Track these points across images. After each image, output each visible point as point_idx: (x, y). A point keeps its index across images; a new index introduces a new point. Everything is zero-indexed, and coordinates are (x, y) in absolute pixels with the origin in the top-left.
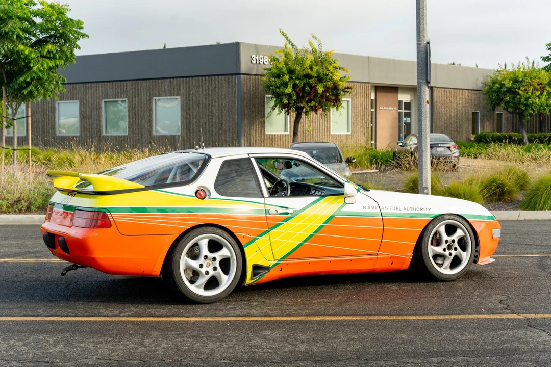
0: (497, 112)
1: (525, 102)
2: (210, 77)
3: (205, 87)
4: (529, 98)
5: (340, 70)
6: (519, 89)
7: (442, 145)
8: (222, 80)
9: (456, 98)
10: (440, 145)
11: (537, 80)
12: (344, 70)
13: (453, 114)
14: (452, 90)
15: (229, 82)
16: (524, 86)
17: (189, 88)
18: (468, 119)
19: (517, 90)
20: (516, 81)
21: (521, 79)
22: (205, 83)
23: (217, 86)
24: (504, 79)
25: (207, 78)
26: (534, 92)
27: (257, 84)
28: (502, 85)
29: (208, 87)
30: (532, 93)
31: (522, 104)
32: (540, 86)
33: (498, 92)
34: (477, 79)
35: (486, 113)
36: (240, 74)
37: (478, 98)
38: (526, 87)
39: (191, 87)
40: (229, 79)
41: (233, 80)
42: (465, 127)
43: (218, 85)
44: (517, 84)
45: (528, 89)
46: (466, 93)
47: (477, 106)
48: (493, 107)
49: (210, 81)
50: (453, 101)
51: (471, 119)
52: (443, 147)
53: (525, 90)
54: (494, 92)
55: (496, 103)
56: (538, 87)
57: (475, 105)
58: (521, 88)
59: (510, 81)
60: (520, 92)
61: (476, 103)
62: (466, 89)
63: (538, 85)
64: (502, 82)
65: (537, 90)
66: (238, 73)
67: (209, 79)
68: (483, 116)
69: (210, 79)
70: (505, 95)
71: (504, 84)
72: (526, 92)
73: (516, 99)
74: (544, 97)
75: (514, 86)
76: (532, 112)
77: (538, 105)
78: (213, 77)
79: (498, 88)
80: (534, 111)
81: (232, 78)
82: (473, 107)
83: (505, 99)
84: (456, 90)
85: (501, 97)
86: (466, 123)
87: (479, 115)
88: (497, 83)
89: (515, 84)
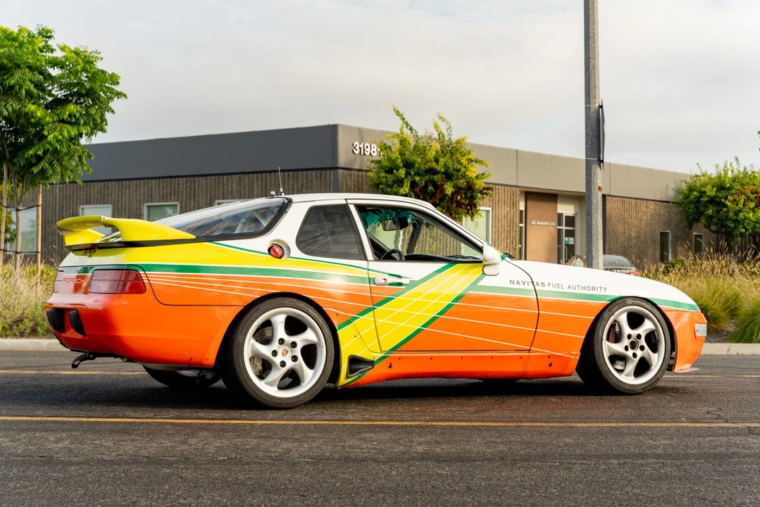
0: (695, 233)
1: (735, 218)
2: (296, 172)
3: (288, 186)
4: (740, 211)
5: (478, 164)
6: (726, 198)
8: (312, 176)
9: (637, 212)
11: (751, 187)
12: (483, 164)
13: (634, 234)
14: (633, 200)
15: (321, 179)
16: (732, 195)
17: (266, 187)
18: (654, 242)
19: (723, 200)
20: (721, 187)
21: (728, 185)
22: (288, 181)
23: (305, 185)
24: (705, 185)
25: (291, 173)
26: (747, 203)
27: (360, 183)
28: (702, 193)
29: (293, 185)
30: (744, 205)
31: (730, 219)
32: (755, 195)
33: (696, 202)
34: (667, 186)
35: (679, 234)
36: (337, 168)
37: (669, 212)
38: (735, 196)
39: (268, 185)
40: (321, 175)
41: (328, 177)
42: (651, 252)
43: (307, 183)
44: (723, 192)
45: (738, 199)
46: (652, 205)
47: (668, 223)
48: (689, 224)
49: (296, 178)
50: (634, 215)
51: (659, 241)
53: (735, 200)
54: (691, 202)
55: (694, 218)
56: (752, 196)
57: (664, 223)
58: (729, 197)
59: (713, 188)
60: (727, 203)
61: (666, 220)
62: (652, 200)
63: (752, 193)
64: (703, 189)
65: (751, 201)
66: (335, 166)
67: (293, 174)
68: (676, 238)
69: (295, 175)
70: (706, 206)
71: (705, 192)
72: (735, 203)
73: (721, 212)
75: (719, 194)
76: (743, 230)
77: (753, 222)
78: (300, 173)
79: (696, 196)
80: (747, 230)
81: (326, 174)
82: (661, 224)
83: (707, 212)
84: (637, 201)
85: (701, 210)
86: (652, 247)
87: (670, 236)
88: (694, 190)
89: (720, 192)
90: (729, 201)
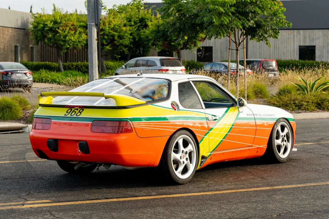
0: (31, 46)
1: (64, 39)
4: (66, 36)
6: (58, 28)
7: (20, 72)
9: (3, 34)
10: (18, 72)
11: (71, 22)
13: (2, 47)
14: (1, 27)
18: (12, 51)
19: (57, 29)
20: (55, 22)
21: (59, 21)
24: (47, 21)
26: (69, 31)
28: (45, 25)
30: (68, 32)
31: (61, 40)
32: (73, 27)
33: (42, 30)
34: (17, 20)
35: (23, 46)
37: (18, 34)
38: (63, 27)
42: (10, 57)
44: (56, 25)
45: (65, 29)
46: (10, 30)
47: (18, 41)
48: (37, 42)
51: (14, 51)
52: (21, 73)
53: (63, 30)
54: (39, 30)
55: (40, 39)
56: (72, 27)
57: (16, 40)
58: (60, 28)
59: (51, 22)
60: (59, 31)
61: (17, 39)
62: (10, 28)
63: (72, 26)
64: (46, 23)
65: (71, 30)
68: (22, 48)
70: (47, 33)
71: (46, 25)
72: (63, 31)
73: (56, 36)
74: (77, 35)
75: (54, 26)
76: (68, 46)
77: (73, 41)
79: (42, 27)
80: (70, 46)
82: (15, 41)
83: (49, 36)
84: (3, 28)
85: (45, 35)
86: (11, 54)
87: (19, 48)
88: (40, 23)
89: (54, 25)
90: (60, 30)
